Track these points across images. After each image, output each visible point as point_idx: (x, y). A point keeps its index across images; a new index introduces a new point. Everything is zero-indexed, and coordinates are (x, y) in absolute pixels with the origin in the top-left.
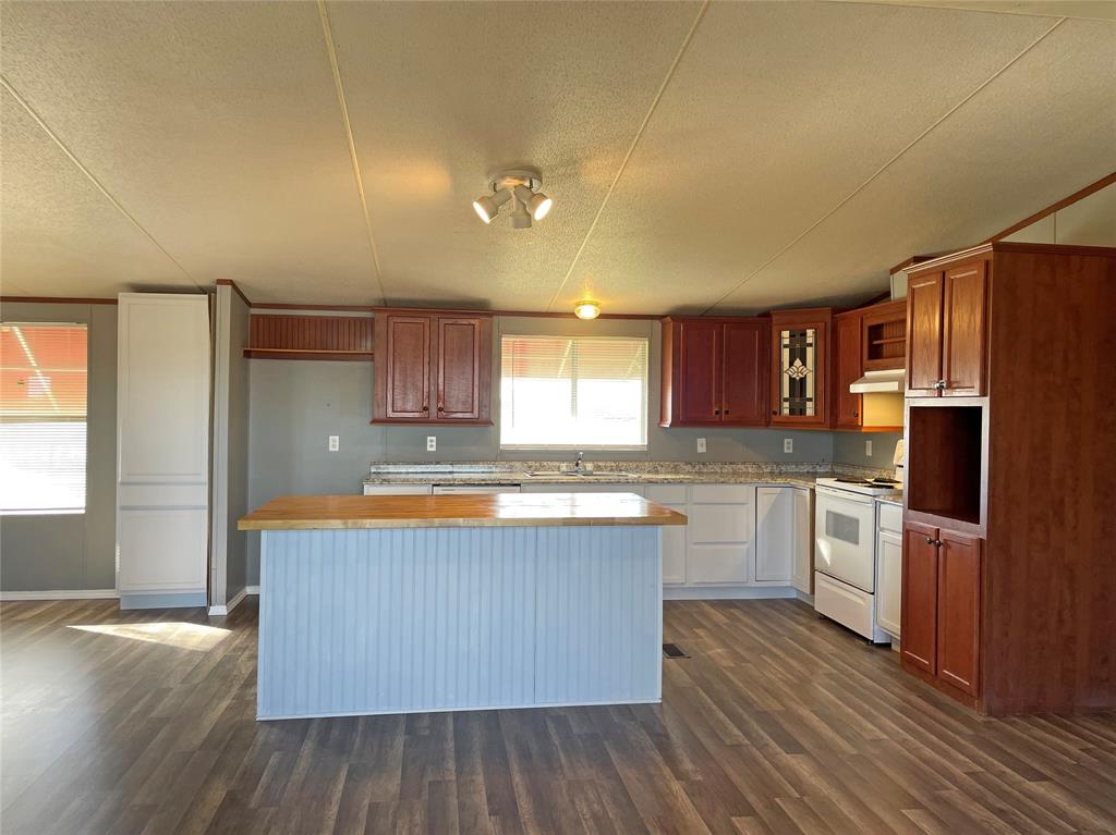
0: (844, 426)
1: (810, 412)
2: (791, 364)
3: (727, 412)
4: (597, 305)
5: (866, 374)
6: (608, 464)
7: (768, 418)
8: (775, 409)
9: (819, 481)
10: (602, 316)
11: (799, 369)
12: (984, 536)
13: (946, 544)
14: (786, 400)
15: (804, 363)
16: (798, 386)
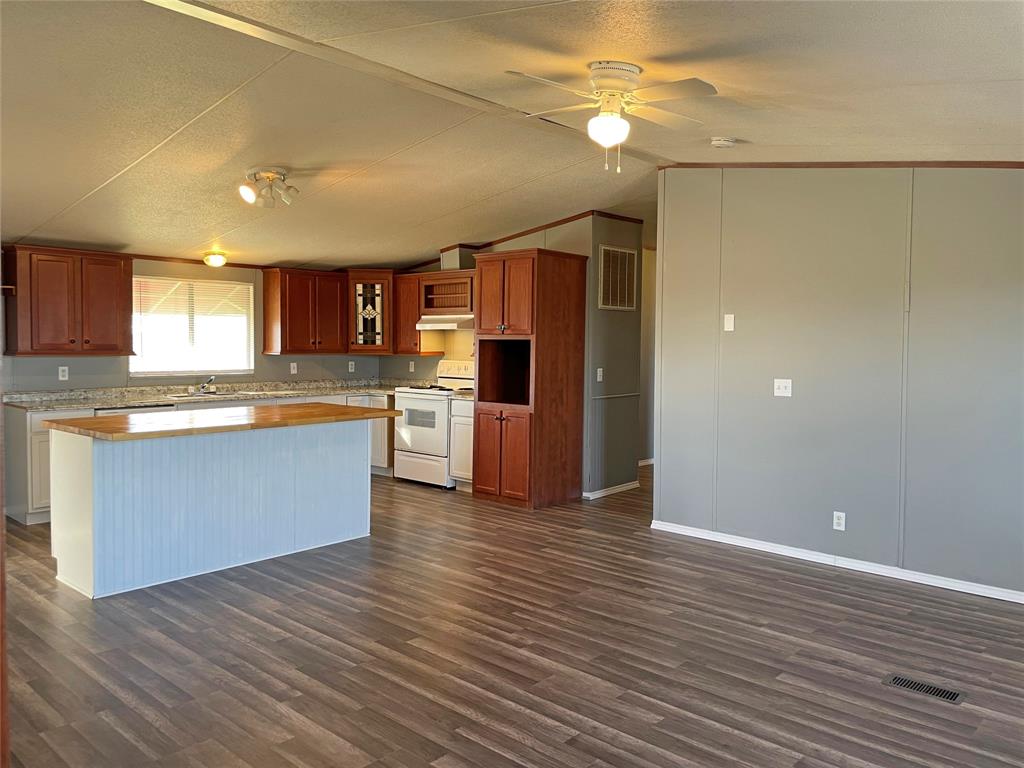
0: (403, 352)
1: (378, 342)
2: (364, 308)
3: (320, 343)
4: (223, 255)
5: (423, 317)
6: (225, 386)
7: (346, 347)
8: (353, 340)
9: (397, 389)
10: (227, 265)
11: (370, 312)
12: (532, 412)
13: (507, 419)
14: (360, 334)
15: (374, 308)
16: (369, 324)
